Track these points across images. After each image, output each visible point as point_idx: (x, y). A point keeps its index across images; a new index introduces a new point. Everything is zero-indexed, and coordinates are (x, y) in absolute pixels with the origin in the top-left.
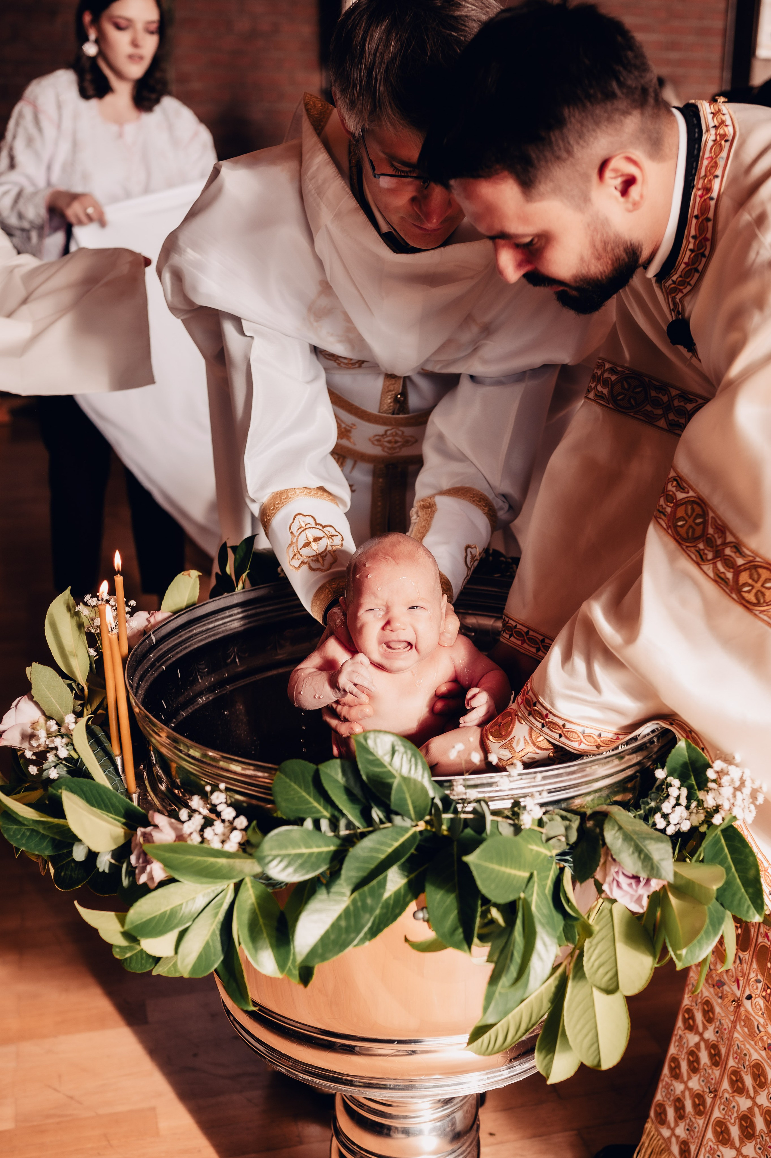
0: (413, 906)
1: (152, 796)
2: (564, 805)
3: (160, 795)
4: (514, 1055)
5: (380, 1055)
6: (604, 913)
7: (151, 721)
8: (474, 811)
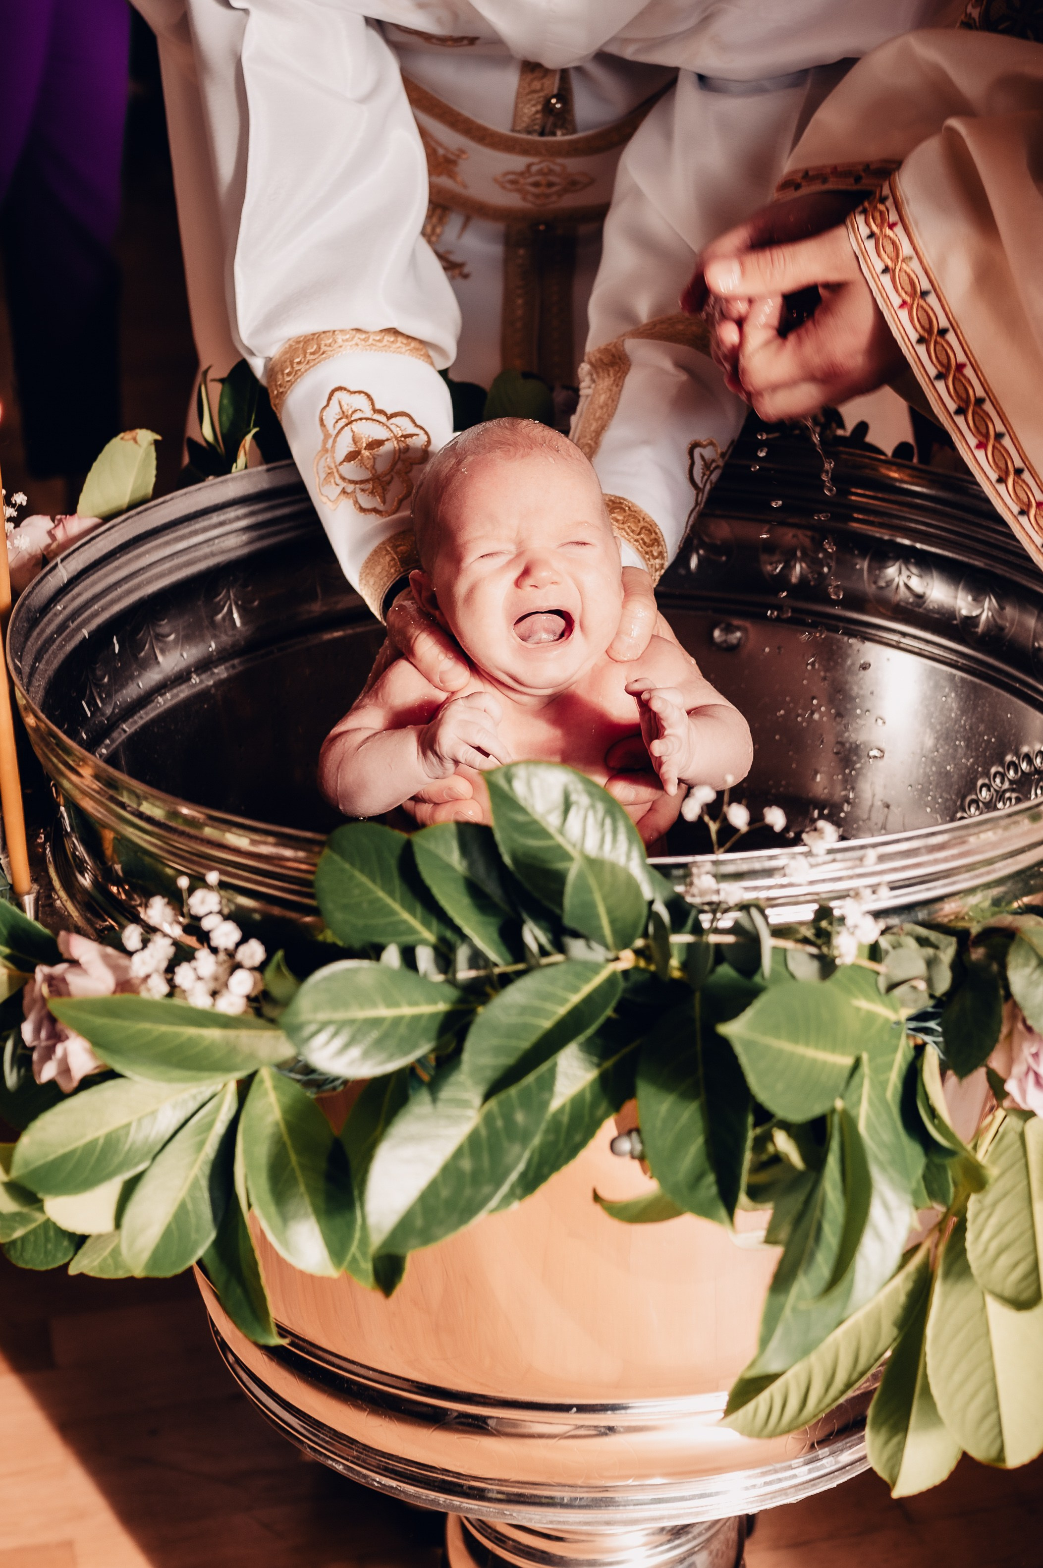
0: (609, 1128)
1: (62, 900)
2: (922, 915)
3: (79, 897)
4: (819, 1435)
5: (541, 1436)
6: (1006, 1141)
7: (60, 743)
8: (736, 929)
